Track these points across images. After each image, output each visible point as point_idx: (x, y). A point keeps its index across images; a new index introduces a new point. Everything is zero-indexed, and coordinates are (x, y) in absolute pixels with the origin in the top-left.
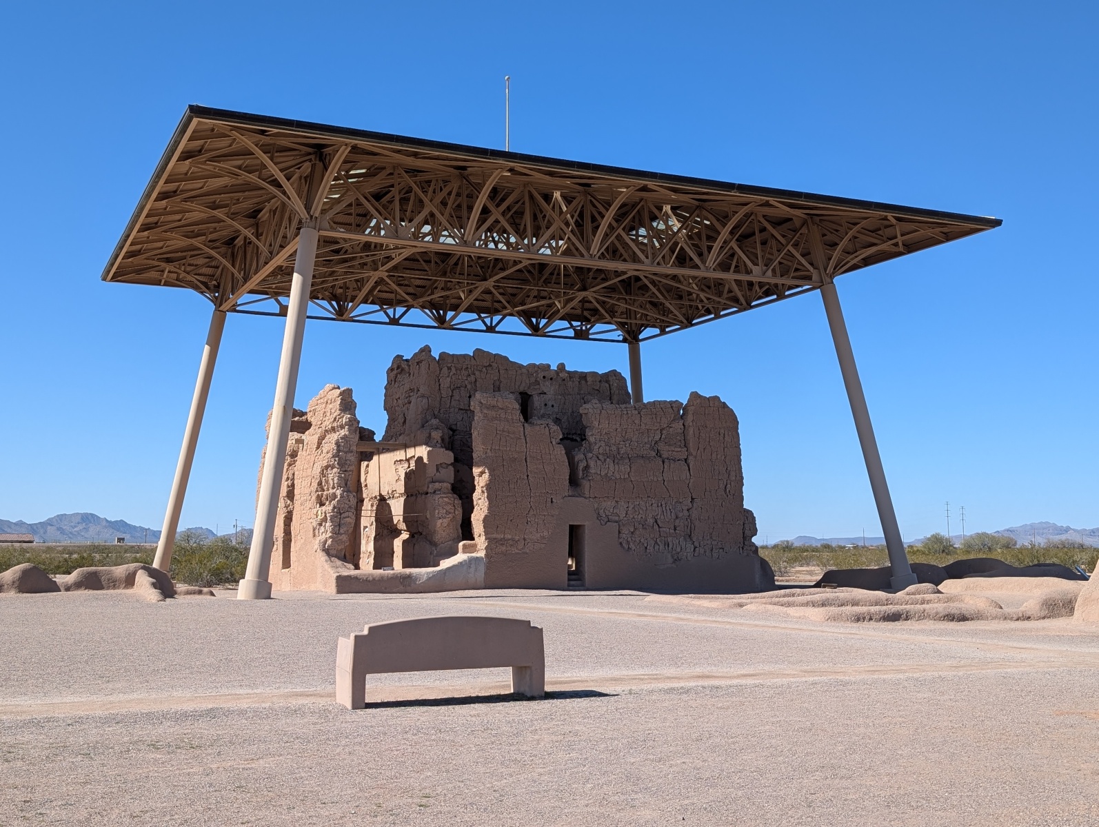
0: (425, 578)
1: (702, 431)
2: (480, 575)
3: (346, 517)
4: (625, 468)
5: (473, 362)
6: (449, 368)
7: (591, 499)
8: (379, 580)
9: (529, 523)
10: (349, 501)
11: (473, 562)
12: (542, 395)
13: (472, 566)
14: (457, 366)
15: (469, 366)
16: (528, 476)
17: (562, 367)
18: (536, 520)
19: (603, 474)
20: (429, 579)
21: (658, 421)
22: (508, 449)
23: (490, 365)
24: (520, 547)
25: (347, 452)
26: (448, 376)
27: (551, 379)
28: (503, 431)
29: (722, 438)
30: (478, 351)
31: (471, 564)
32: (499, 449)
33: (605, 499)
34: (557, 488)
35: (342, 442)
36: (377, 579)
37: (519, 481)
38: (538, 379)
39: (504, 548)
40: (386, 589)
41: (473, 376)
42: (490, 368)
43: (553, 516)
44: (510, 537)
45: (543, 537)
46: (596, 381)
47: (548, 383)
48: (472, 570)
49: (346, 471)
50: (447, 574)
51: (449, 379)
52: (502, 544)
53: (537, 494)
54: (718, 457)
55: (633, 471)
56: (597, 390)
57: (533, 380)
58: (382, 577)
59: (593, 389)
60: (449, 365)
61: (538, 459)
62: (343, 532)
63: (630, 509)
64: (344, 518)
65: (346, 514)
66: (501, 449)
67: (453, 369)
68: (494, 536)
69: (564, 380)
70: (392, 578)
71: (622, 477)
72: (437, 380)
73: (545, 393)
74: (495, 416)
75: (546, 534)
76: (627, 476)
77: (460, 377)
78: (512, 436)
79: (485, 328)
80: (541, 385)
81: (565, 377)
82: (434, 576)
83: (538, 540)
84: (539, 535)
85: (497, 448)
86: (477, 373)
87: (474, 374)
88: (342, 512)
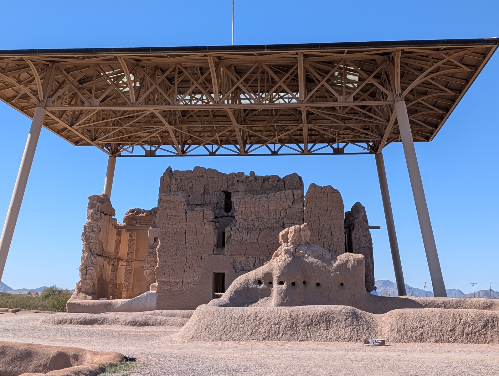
0: (119, 305)
1: (313, 210)
2: (154, 303)
3: (90, 270)
4: (254, 236)
5: (191, 174)
6: (176, 180)
7: (228, 256)
8: (92, 306)
9: (185, 272)
10: (92, 260)
11: (149, 296)
12: (236, 192)
13: (148, 298)
14: (181, 177)
15: (189, 177)
16: (186, 242)
17: (252, 173)
18: (190, 270)
19: (239, 240)
20: (122, 305)
21: (282, 204)
22: (174, 226)
23: (202, 176)
24: (179, 287)
25: (91, 232)
26: (175, 184)
27: (242, 182)
28: (172, 215)
29: (328, 213)
30: (197, 168)
31: (147, 297)
32: (168, 227)
33: (239, 256)
34: (205, 250)
35: (87, 226)
36: (91, 305)
37: (179, 246)
38: (234, 182)
39: (169, 287)
40: (96, 311)
41: (190, 184)
42: (202, 178)
43: (201, 267)
44: (173, 280)
45: (195, 281)
46: (274, 181)
47: (240, 184)
48: (148, 300)
49: (90, 243)
50: (133, 303)
51: (176, 186)
52: (168, 285)
53: (191, 254)
54: (325, 226)
55: (260, 237)
56: (275, 187)
57: (230, 183)
58: (94, 304)
59: (273, 186)
60: (177, 178)
61: (193, 232)
62: (88, 278)
63: (257, 262)
64: (89, 270)
65: (90, 268)
66: (169, 226)
67: (179, 180)
68: (163, 280)
69: (251, 182)
70: (100, 305)
71: (252, 242)
72: (168, 187)
73: (239, 191)
74: (167, 206)
75: (197, 278)
76: (256, 241)
77: (184, 185)
78: (177, 218)
79: (271, 153)
80: (236, 186)
81: (251, 180)
82: (125, 304)
83: (191, 282)
84: (192, 279)
85: (166, 226)
86: (193, 181)
87: (192, 182)
88: (87, 266)
